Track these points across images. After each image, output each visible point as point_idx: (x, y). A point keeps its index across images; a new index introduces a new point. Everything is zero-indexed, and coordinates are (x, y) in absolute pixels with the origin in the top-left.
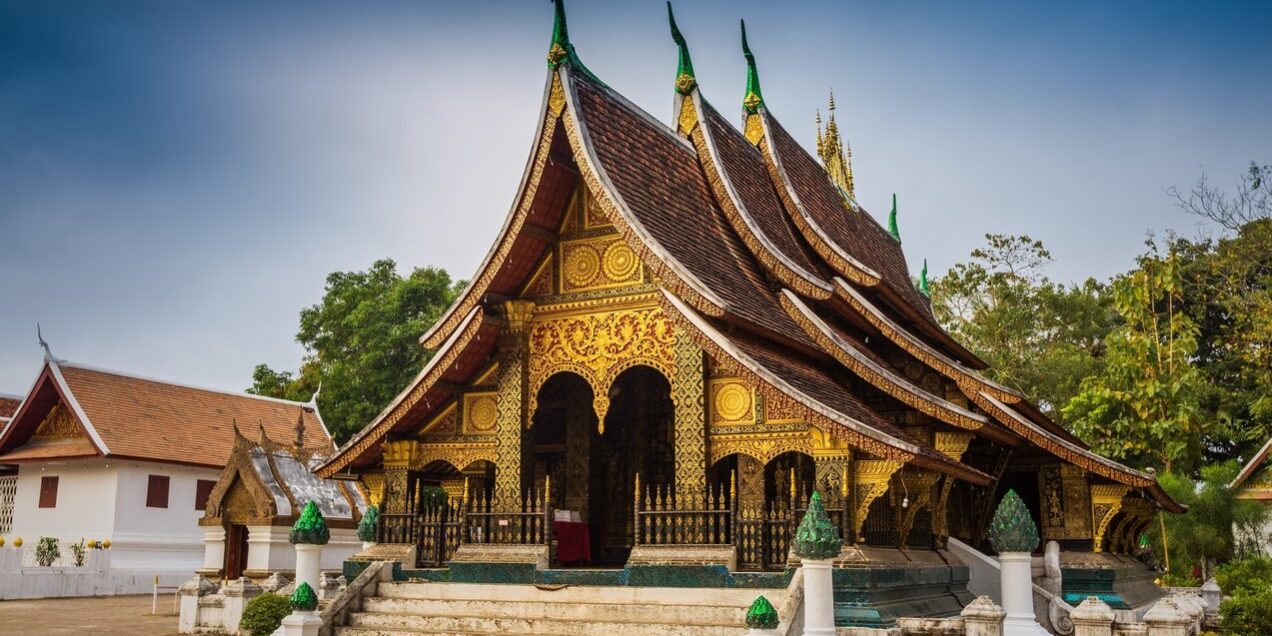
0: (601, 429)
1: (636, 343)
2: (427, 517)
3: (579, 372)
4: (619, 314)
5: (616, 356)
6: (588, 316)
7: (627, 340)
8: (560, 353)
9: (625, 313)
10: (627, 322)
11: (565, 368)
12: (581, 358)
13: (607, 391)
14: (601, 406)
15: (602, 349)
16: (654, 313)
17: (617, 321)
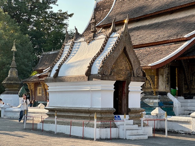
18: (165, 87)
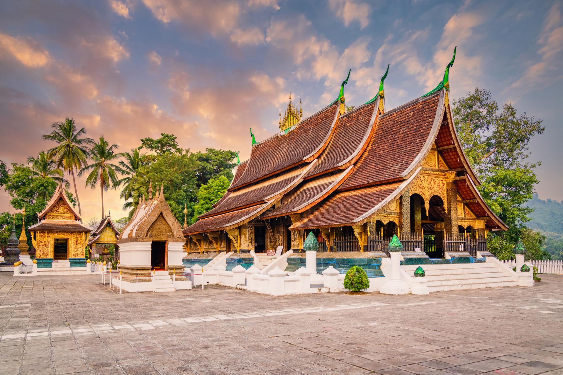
0: (427, 214)
1: (435, 188)
2: (386, 241)
3: (420, 194)
4: (430, 178)
5: (430, 191)
6: (422, 176)
7: (433, 186)
8: (415, 187)
9: (432, 177)
10: (432, 180)
11: (416, 192)
12: (420, 190)
13: (428, 202)
14: (427, 206)
15: (426, 188)
16: (439, 179)
17: (430, 179)
18: (247, 245)
